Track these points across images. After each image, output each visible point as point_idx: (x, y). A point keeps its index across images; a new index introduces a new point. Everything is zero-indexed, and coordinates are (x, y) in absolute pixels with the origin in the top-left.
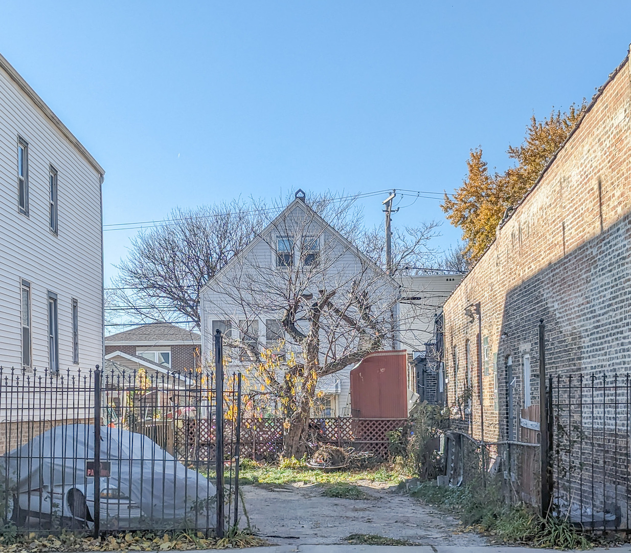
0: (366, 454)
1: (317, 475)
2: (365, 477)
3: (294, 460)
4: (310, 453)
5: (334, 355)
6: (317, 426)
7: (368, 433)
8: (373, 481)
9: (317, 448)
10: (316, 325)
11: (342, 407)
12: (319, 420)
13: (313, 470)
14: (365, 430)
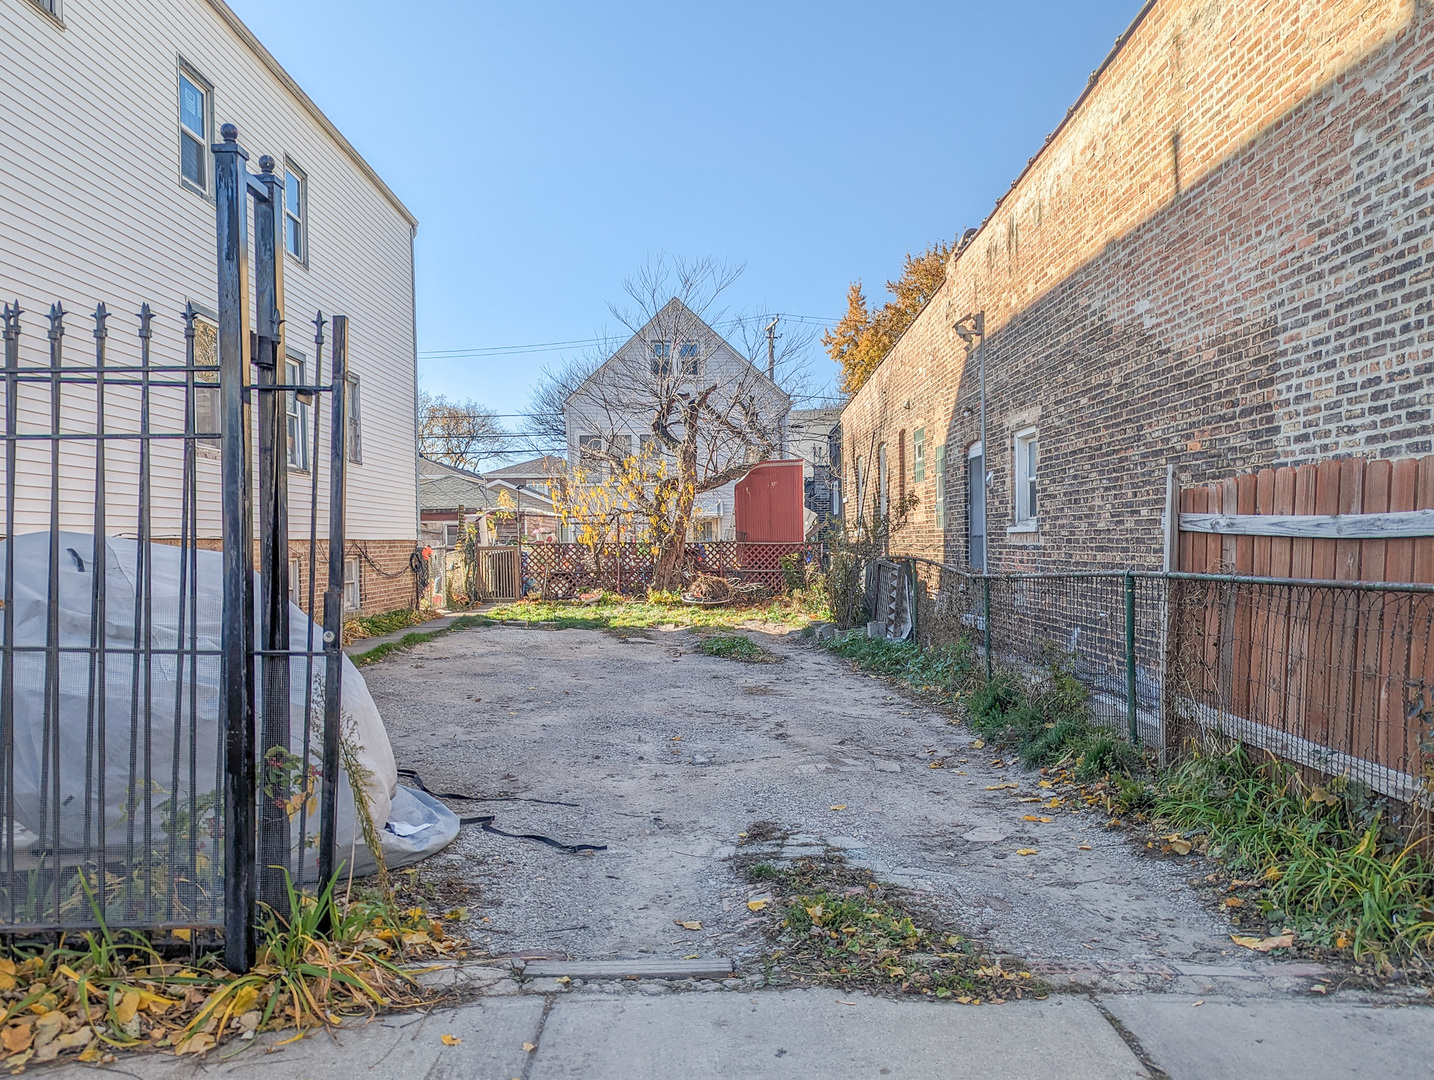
0: (754, 586)
1: (693, 613)
2: (753, 616)
3: (666, 593)
4: (686, 584)
5: (716, 467)
6: (695, 553)
7: (756, 560)
8: (766, 622)
9: (695, 578)
10: (694, 430)
11: (725, 531)
12: (697, 545)
13: (689, 605)
14: (753, 556)
